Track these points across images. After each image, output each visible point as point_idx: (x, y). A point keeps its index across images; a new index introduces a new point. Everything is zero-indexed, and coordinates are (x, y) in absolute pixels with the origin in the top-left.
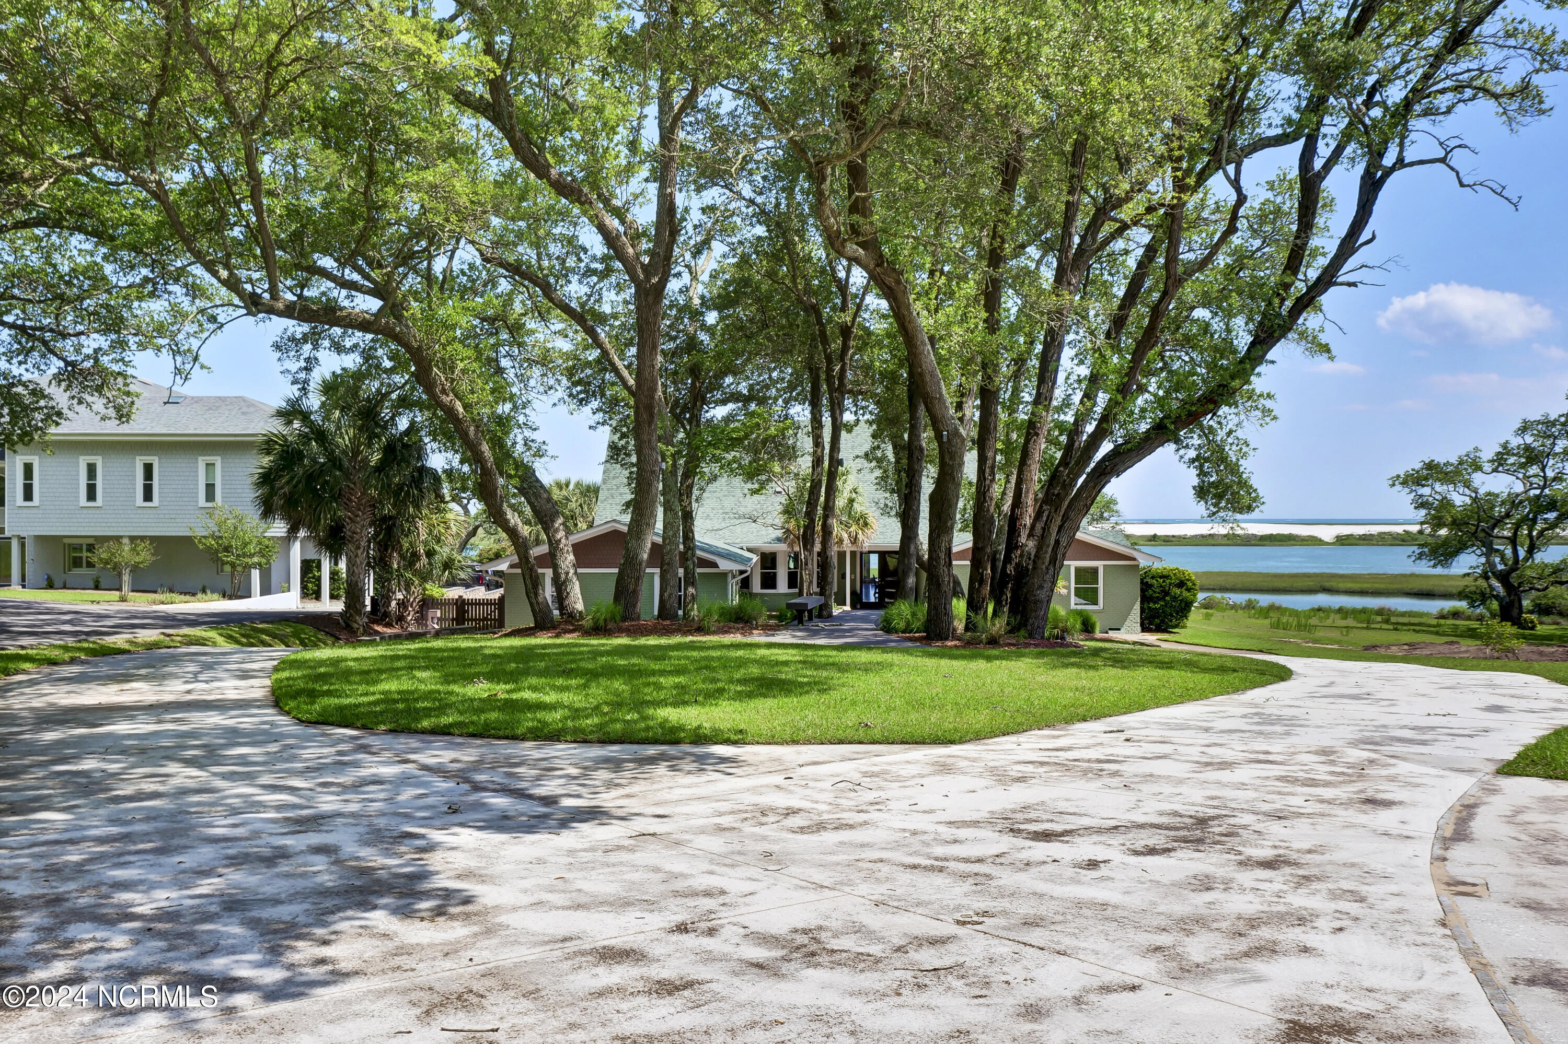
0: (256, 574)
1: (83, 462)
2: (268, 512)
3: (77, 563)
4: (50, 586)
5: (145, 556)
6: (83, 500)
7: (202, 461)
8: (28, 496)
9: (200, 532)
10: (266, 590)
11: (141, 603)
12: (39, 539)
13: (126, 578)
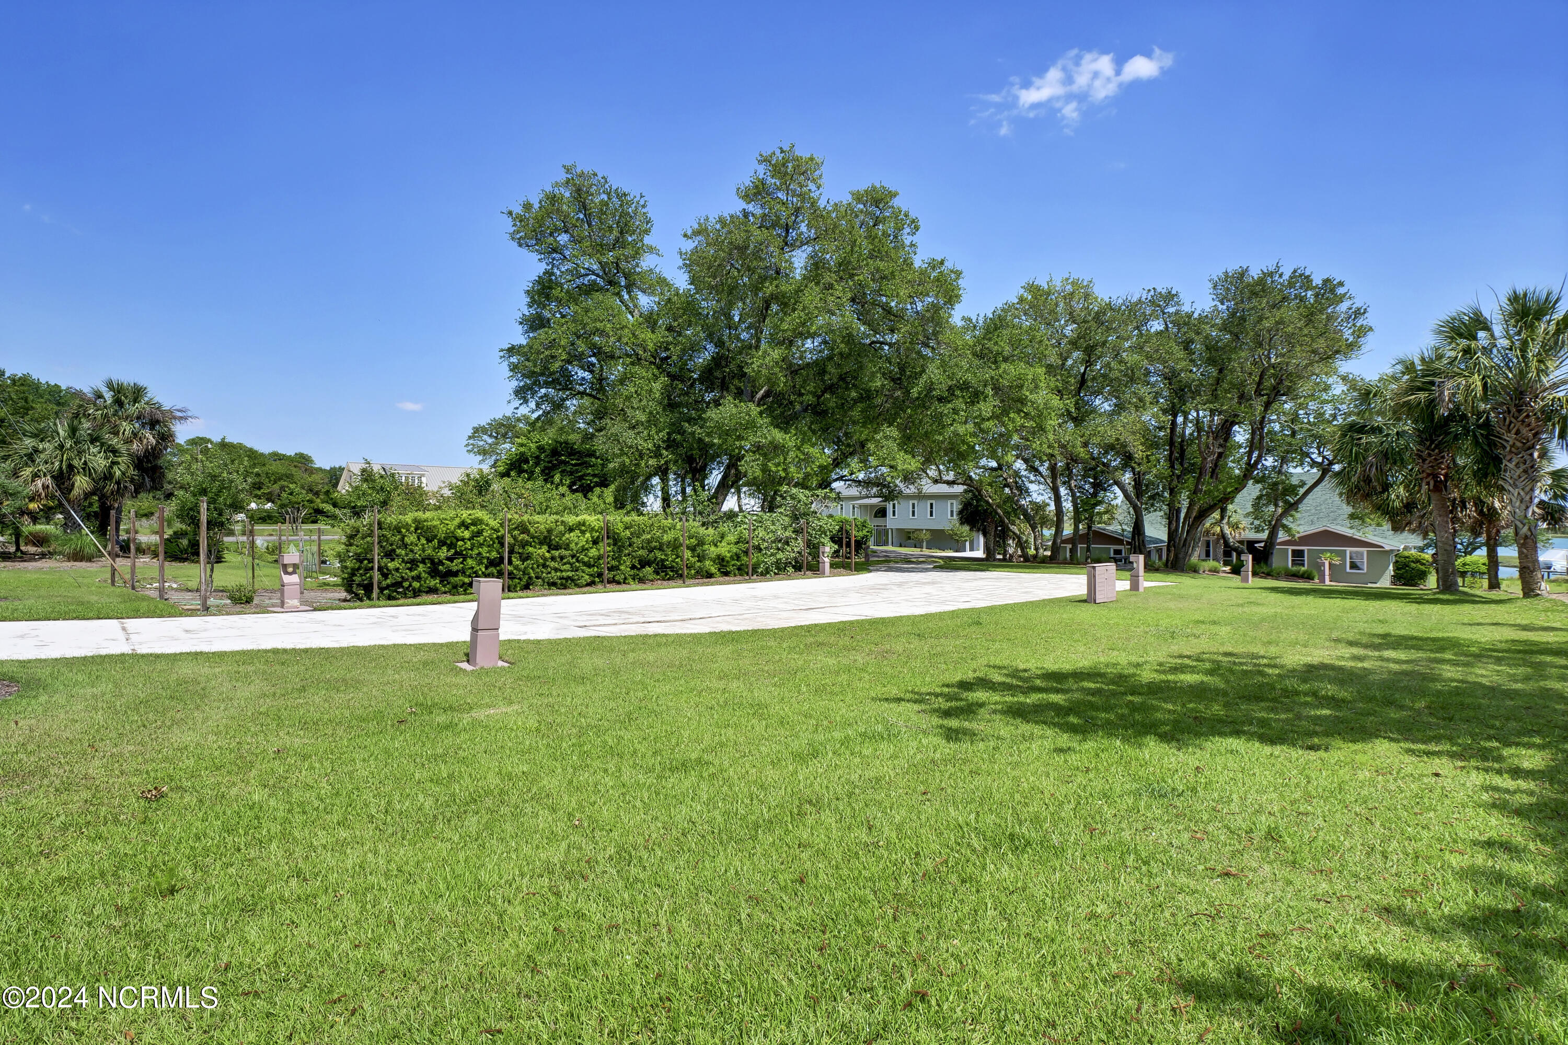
0: (968, 544)
1: (911, 502)
2: (962, 523)
3: (909, 538)
4: (901, 546)
5: (928, 536)
6: (911, 517)
7: (949, 502)
8: (894, 515)
9: (946, 528)
10: (972, 549)
11: (926, 552)
12: (897, 529)
13: (925, 544)
